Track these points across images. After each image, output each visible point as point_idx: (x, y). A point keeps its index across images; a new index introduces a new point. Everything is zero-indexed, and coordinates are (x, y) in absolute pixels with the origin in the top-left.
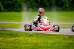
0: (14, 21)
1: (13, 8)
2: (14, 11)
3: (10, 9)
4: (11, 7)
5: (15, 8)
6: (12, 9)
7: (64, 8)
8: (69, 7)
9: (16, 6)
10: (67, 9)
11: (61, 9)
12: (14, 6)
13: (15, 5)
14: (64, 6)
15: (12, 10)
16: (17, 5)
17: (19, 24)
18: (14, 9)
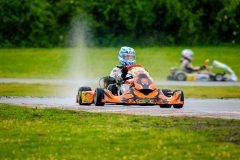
0: (25, 75)
1: (25, 37)
2: (30, 45)
3: (17, 38)
4: (20, 33)
5: (31, 37)
6: (22, 39)
7: (180, 35)
8: (196, 32)
9: (35, 31)
10: (190, 39)
11: (172, 39)
12: (30, 29)
13: (32, 26)
14: (181, 31)
15: (24, 42)
16: (37, 27)
17: (38, 85)
18: (29, 41)
